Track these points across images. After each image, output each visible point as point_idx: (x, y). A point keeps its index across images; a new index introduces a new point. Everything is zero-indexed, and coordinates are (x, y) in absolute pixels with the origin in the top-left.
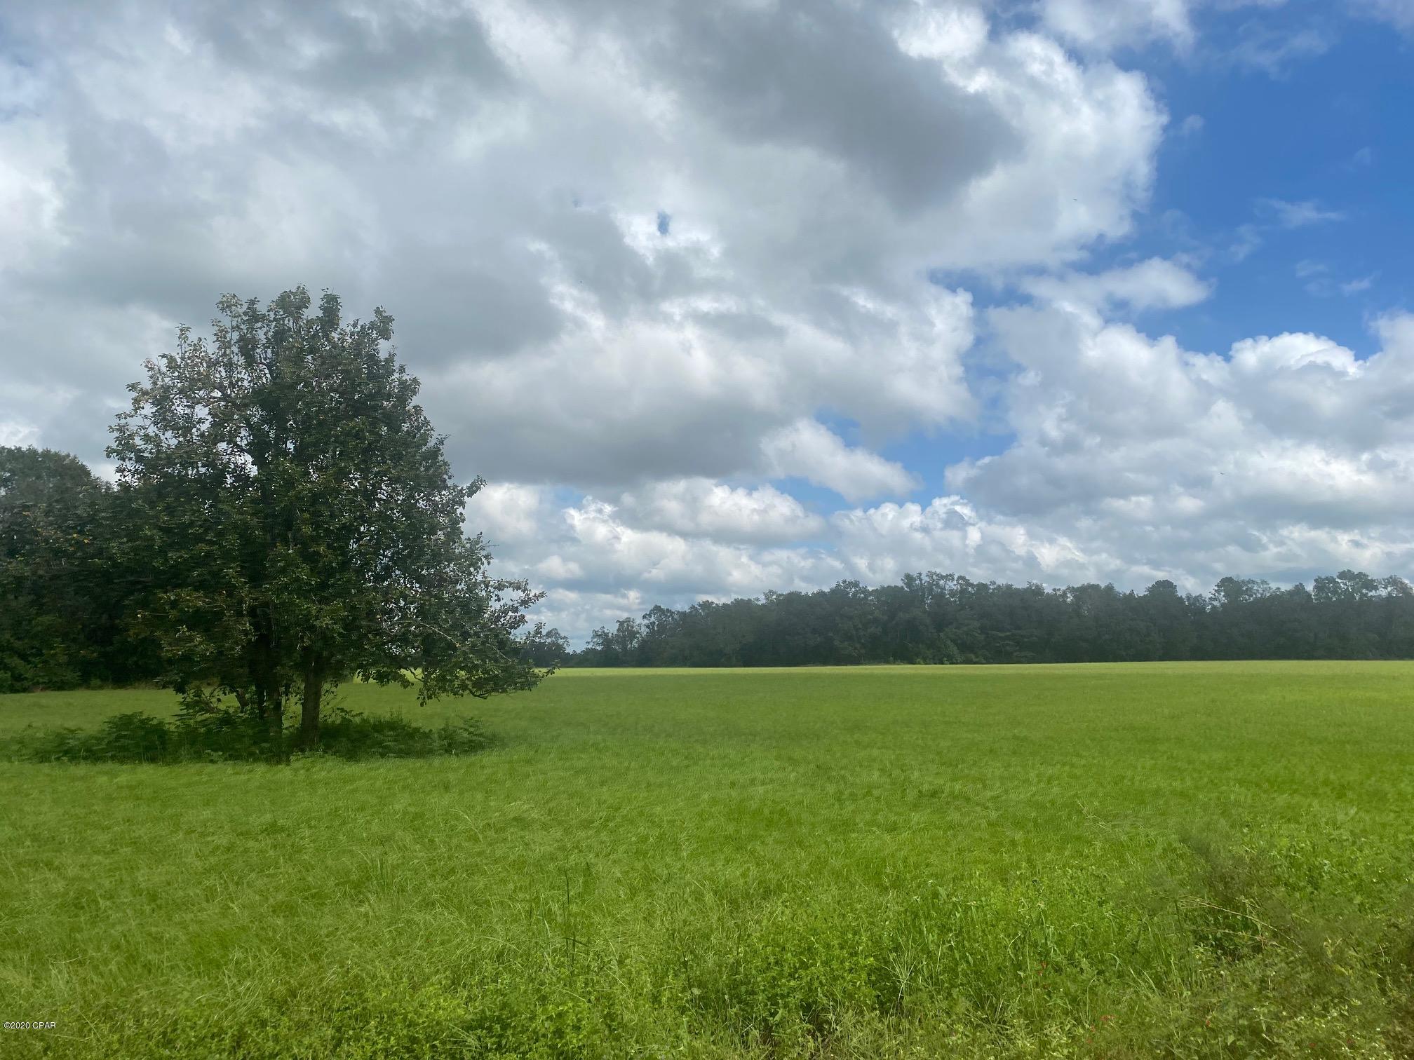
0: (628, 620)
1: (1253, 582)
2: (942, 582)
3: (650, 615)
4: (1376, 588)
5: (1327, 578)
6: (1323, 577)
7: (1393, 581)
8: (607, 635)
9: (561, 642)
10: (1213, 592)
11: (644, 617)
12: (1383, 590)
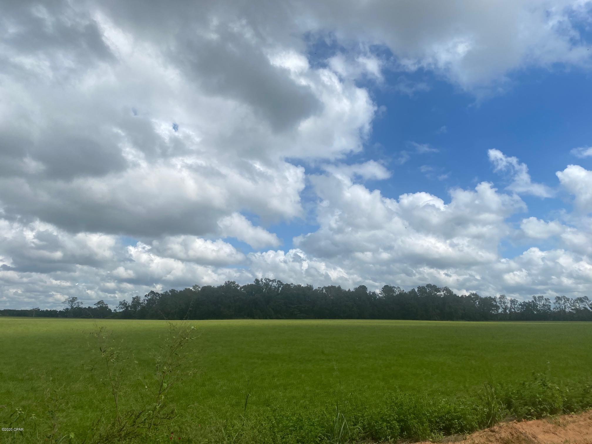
0: (137, 297)
1: (395, 287)
2: (270, 283)
4: (440, 292)
5: (422, 287)
7: (447, 290)
8: (126, 304)
10: (381, 291)
12: (442, 292)
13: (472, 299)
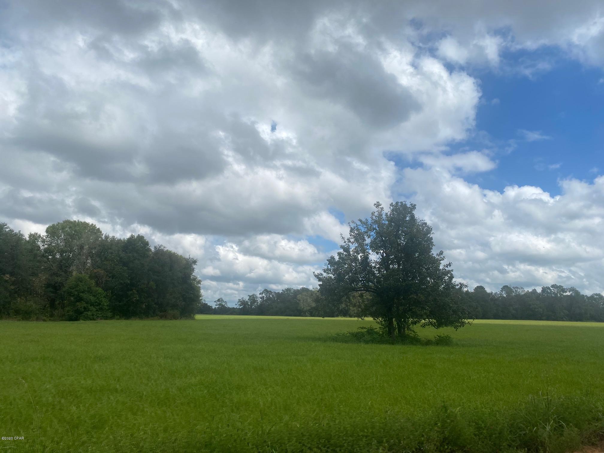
0: (253, 295)
3: (262, 293)
4: (566, 292)
5: (547, 287)
6: (545, 287)
7: (572, 289)
8: (244, 301)
9: (223, 304)
10: (500, 291)
11: (260, 294)
12: (569, 293)
13: (595, 299)
